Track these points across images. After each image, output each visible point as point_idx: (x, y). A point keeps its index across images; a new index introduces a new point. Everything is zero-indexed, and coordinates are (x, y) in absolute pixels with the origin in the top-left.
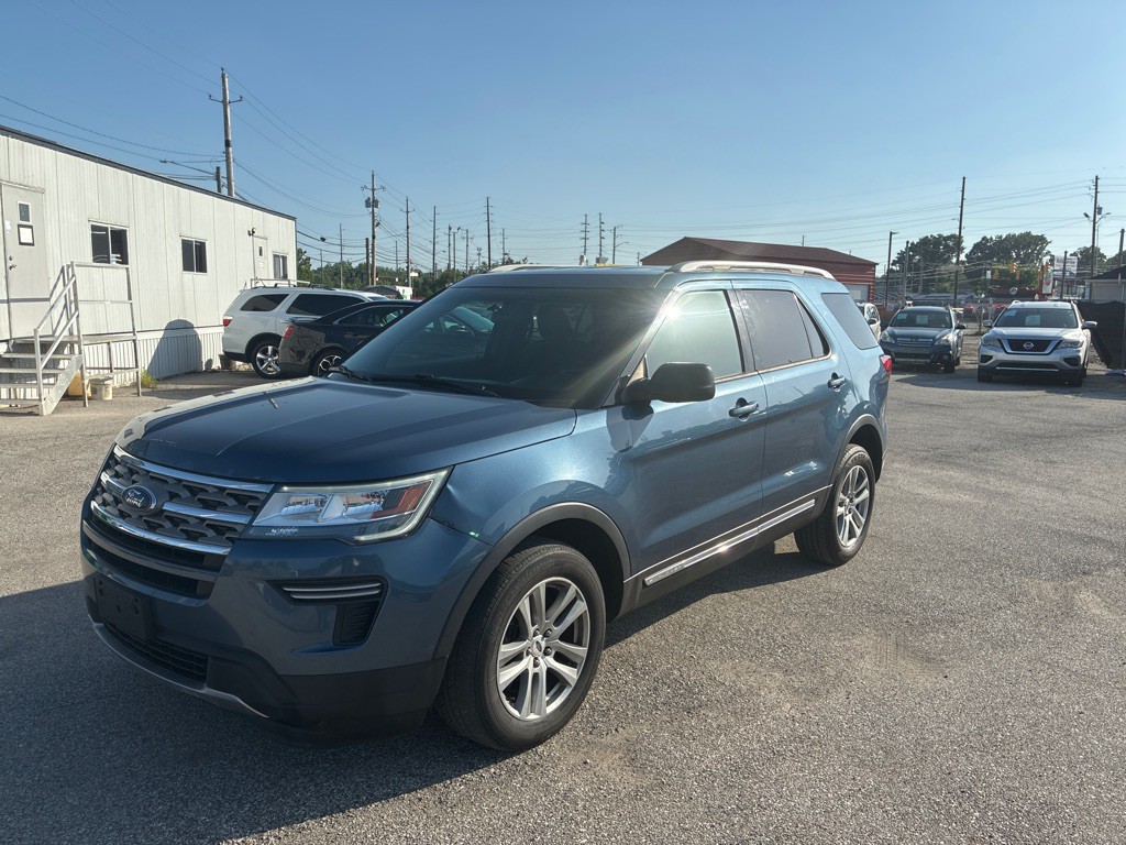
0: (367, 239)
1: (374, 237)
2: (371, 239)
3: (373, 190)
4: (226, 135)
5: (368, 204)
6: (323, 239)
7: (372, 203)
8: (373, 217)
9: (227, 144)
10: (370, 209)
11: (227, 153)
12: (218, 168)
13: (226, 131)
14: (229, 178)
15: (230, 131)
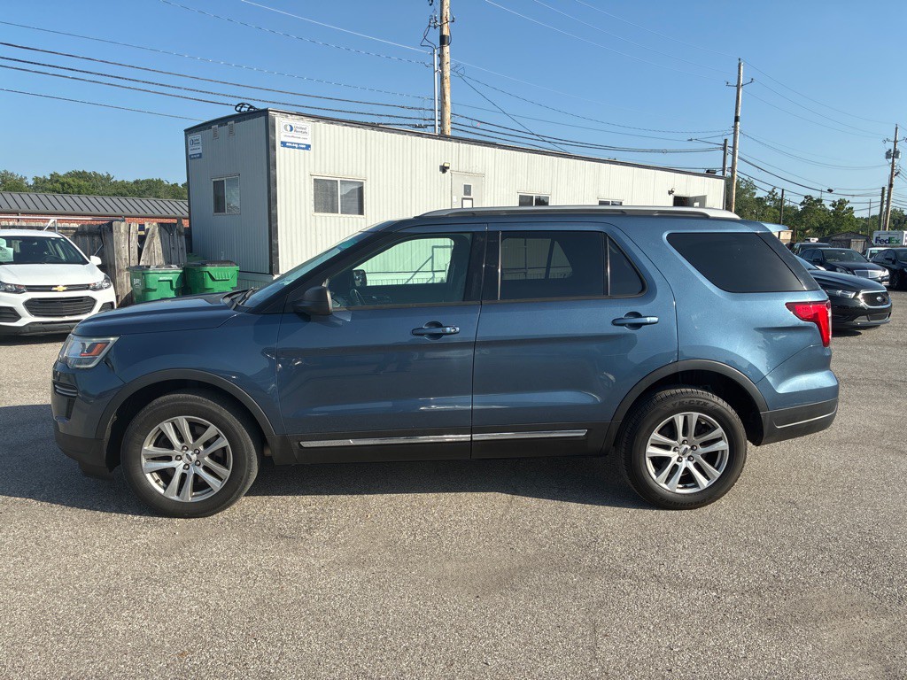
0: (883, 188)
1: (891, 186)
2: (887, 188)
3: (895, 142)
4: (737, 112)
5: (888, 155)
6: (830, 191)
7: (893, 155)
8: (893, 166)
9: (737, 119)
10: (890, 160)
11: (735, 127)
12: (726, 140)
13: (737, 109)
14: (734, 147)
15: (740, 108)
